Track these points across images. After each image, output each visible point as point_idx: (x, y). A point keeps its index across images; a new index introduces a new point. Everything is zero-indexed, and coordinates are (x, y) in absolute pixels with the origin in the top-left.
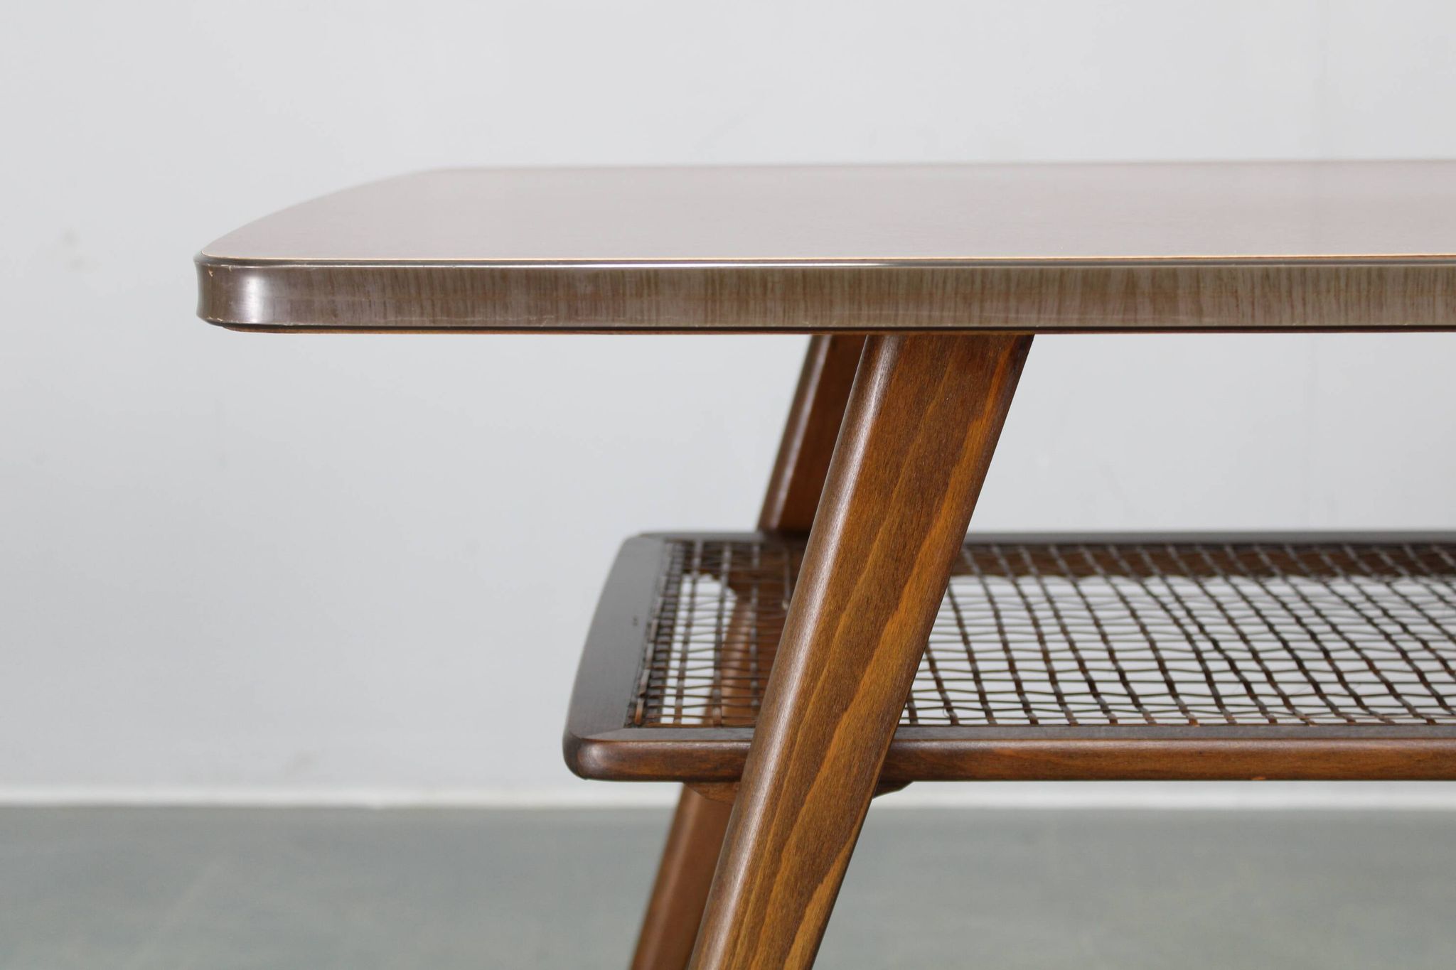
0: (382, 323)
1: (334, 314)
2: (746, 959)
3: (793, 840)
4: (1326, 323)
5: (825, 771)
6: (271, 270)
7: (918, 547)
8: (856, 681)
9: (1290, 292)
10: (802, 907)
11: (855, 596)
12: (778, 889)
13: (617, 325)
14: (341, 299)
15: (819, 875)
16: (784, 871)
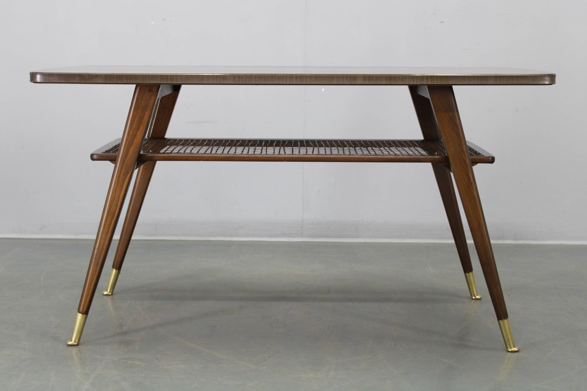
0: (56, 82)
1: (50, 80)
2: (116, 187)
3: (124, 167)
4: (196, 83)
5: (129, 156)
6: (42, 74)
7: (143, 120)
8: (133, 141)
9: (190, 79)
10: (125, 178)
11: (133, 128)
12: (121, 175)
13: (92, 82)
14: (51, 78)
15: (128, 173)
16: (122, 172)
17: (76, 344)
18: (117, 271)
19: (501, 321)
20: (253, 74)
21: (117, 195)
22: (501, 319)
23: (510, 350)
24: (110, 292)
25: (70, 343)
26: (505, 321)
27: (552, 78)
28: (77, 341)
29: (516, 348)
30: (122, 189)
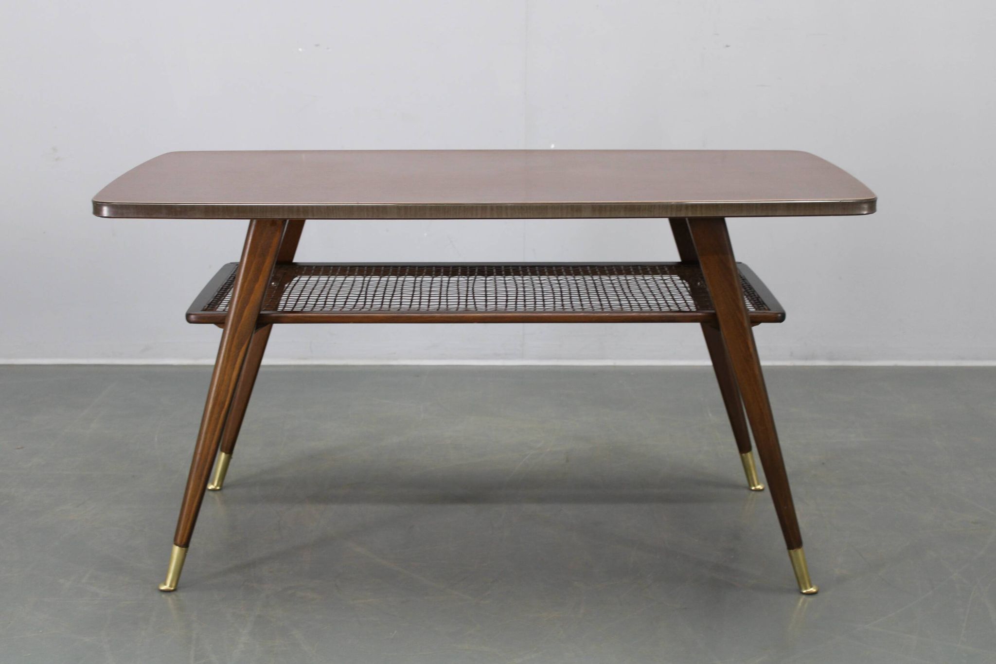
0: (133, 216)
1: (123, 214)
2: (226, 365)
3: (236, 336)
5: (243, 320)
6: (112, 205)
8: (249, 298)
12: (233, 348)
13: (186, 217)
14: (125, 211)
15: (242, 345)
16: (235, 343)
17: (172, 589)
18: (228, 455)
19: (792, 551)
20: (427, 204)
21: (226, 377)
22: (793, 548)
23: (804, 591)
24: (217, 486)
25: (163, 588)
26: (799, 551)
27: (871, 205)
28: (174, 585)
29: (815, 589)
30: (234, 368)
